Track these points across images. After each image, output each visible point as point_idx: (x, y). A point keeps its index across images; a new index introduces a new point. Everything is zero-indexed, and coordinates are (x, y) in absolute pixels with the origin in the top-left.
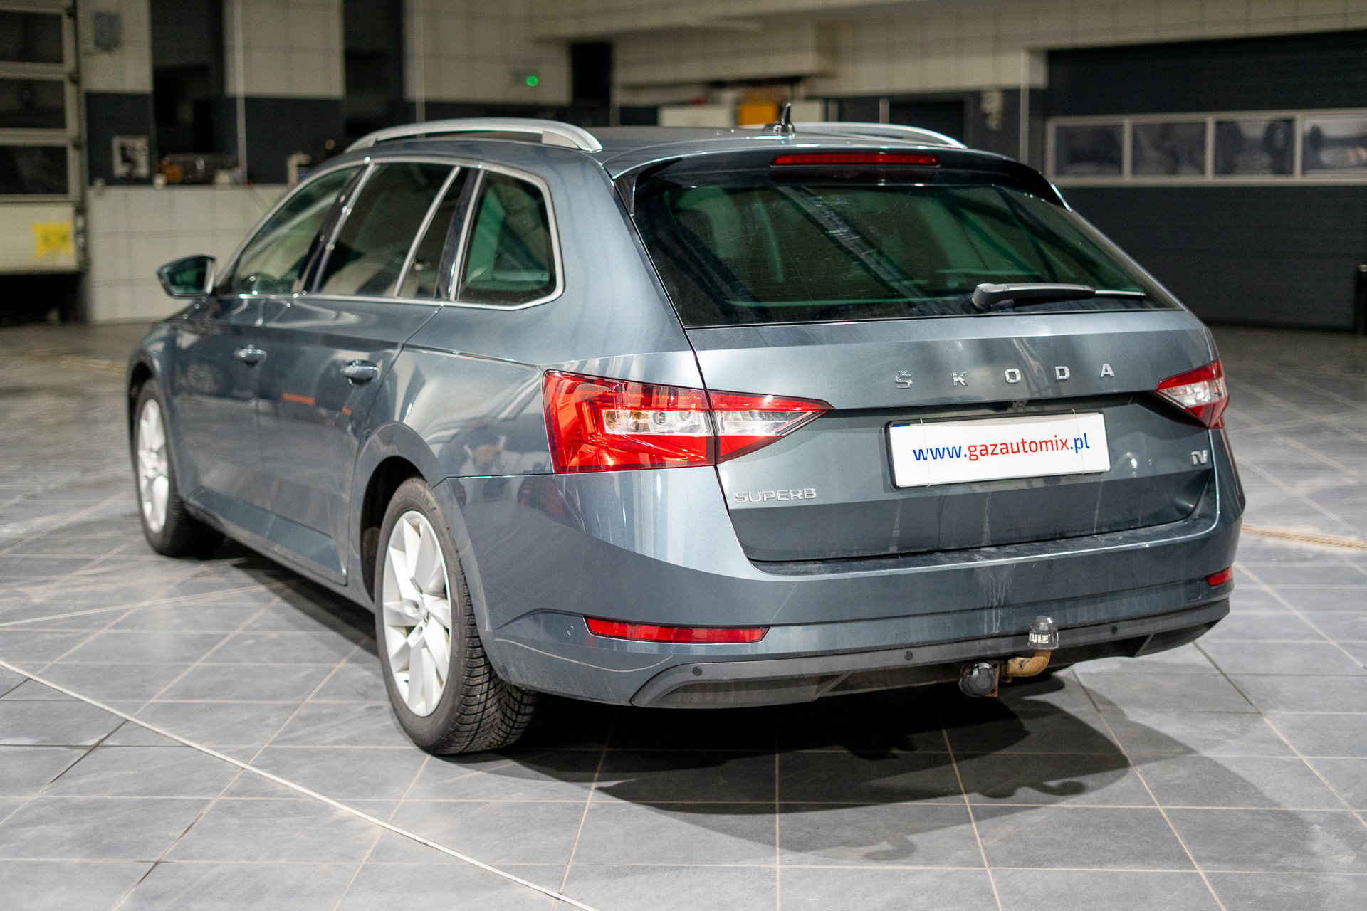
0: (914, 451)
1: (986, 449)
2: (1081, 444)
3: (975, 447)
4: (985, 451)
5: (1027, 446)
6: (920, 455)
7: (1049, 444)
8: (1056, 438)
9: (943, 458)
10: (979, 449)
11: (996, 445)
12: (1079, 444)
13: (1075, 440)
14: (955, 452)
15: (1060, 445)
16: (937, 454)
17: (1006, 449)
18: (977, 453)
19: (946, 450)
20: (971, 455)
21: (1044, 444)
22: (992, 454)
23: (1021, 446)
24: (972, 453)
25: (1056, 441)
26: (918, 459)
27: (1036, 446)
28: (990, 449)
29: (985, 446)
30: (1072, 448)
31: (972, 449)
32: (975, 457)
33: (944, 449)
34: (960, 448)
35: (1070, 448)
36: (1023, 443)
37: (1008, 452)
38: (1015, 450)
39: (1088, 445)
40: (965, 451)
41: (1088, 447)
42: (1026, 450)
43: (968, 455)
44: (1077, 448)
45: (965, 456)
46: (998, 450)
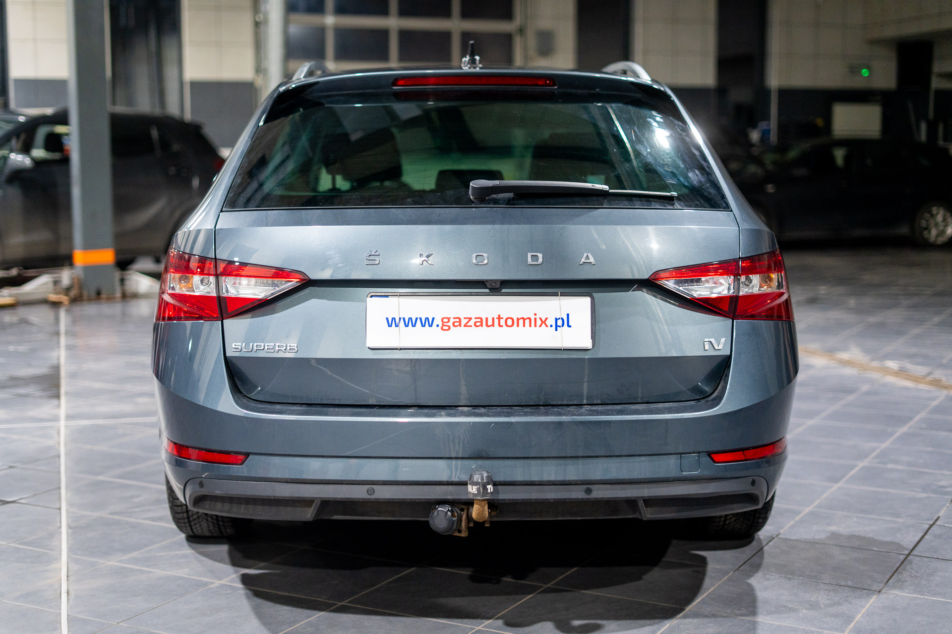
0: (387, 319)
1: (460, 322)
2: (563, 322)
3: (449, 319)
4: (458, 322)
5: (503, 322)
6: (391, 322)
7: (527, 321)
8: (535, 317)
9: (415, 326)
10: (452, 320)
11: (470, 319)
12: (560, 323)
13: (556, 320)
14: (428, 322)
15: (539, 322)
16: (410, 322)
17: (480, 322)
18: (450, 324)
19: (419, 320)
20: (443, 325)
21: (521, 321)
22: (465, 326)
23: (496, 321)
24: (444, 324)
25: (535, 319)
26: (390, 326)
27: (512, 322)
28: (464, 322)
29: (460, 319)
30: (551, 326)
31: (446, 320)
32: (447, 328)
33: (417, 319)
34: (433, 319)
35: (549, 326)
36: (499, 318)
37: (482, 325)
38: (490, 323)
39: (570, 325)
40: (438, 321)
41: (570, 326)
42: (501, 324)
43: (440, 326)
44: (557, 326)
45: (438, 326)
46: (472, 323)
